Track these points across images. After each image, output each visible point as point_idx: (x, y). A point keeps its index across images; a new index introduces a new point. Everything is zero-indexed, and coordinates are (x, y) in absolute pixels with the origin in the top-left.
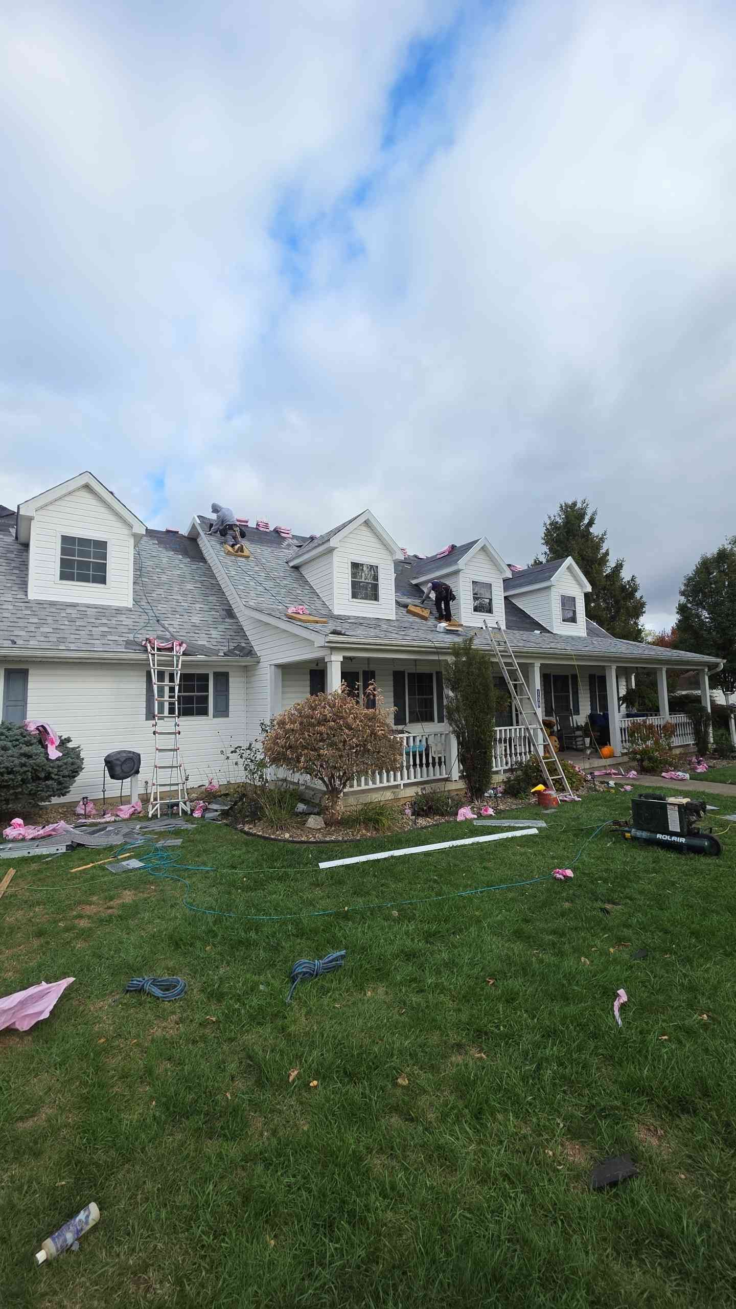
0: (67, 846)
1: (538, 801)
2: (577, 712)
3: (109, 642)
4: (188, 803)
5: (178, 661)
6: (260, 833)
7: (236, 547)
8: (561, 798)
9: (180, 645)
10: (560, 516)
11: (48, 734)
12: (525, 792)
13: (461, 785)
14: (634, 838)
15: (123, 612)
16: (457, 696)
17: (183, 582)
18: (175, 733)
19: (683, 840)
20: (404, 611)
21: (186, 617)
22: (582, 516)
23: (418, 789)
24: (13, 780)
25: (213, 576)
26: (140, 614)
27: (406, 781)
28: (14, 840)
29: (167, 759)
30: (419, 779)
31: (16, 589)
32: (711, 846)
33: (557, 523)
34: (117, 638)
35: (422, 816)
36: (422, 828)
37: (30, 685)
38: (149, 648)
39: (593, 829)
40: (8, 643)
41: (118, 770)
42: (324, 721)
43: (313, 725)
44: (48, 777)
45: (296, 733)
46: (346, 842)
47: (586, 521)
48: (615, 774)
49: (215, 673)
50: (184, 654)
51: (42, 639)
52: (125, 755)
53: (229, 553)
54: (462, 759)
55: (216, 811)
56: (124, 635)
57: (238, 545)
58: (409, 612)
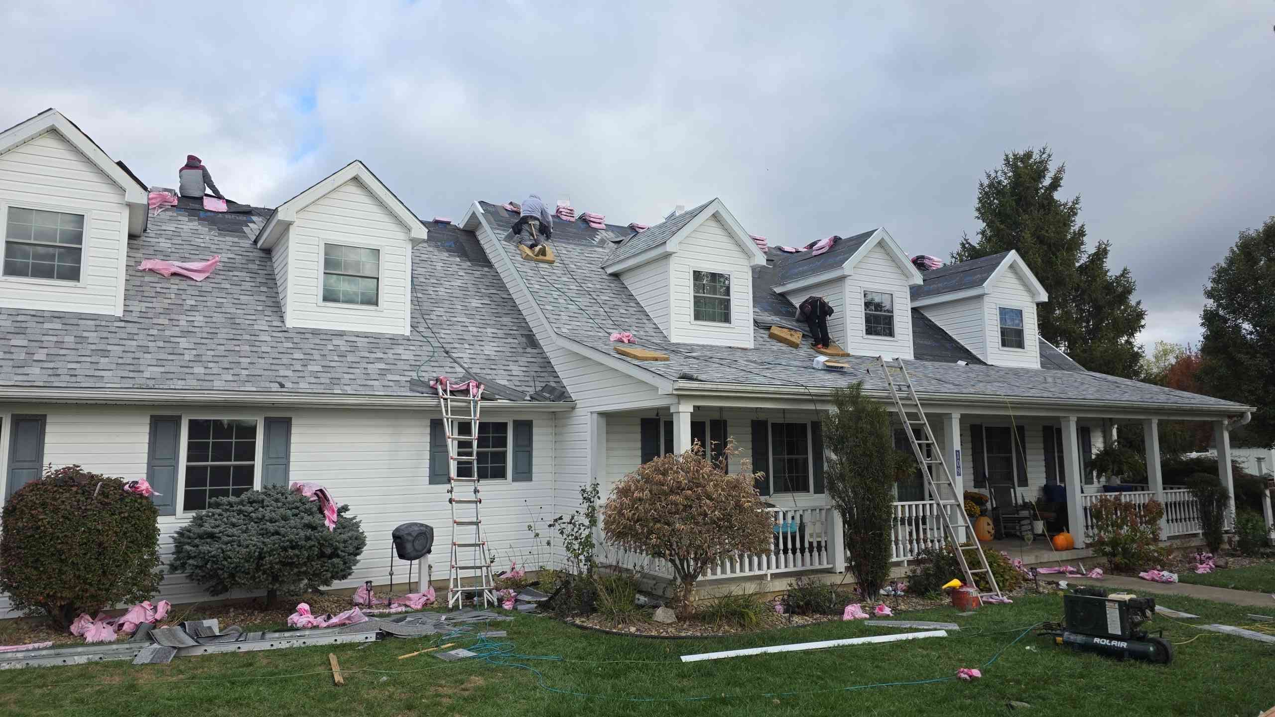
0: (377, 634)
1: (953, 602)
2: (1024, 482)
3: (391, 384)
4: (494, 592)
5: (475, 407)
6: (598, 627)
7: (537, 249)
8: (984, 599)
9: (478, 387)
10: (1005, 174)
11: (328, 500)
12: (935, 590)
13: (850, 579)
14: (1067, 644)
15: (400, 342)
16: (841, 460)
17: (466, 297)
18: (476, 502)
19: (1124, 645)
20: (765, 334)
21: (478, 347)
22: (1040, 173)
23: (793, 580)
24: (298, 556)
25: (502, 287)
26: (420, 344)
27: (774, 570)
28: (304, 628)
29: (467, 535)
30: (791, 569)
31: (270, 314)
32: (1157, 652)
33: (999, 183)
34: (397, 378)
35: (798, 614)
36: (798, 627)
37: (294, 439)
38: (441, 392)
39: (1018, 633)
40: (275, 387)
41: (409, 546)
42: (678, 489)
43: (666, 494)
44: (335, 554)
45: (645, 503)
46: (706, 638)
47: (1047, 182)
48: (1071, 572)
49: (514, 422)
50: (483, 398)
51: (313, 380)
52: (416, 529)
53: (527, 258)
54: (849, 544)
55: (529, 602)
56: (406, 373)
57: (540, 247)
58: (772, 336)
